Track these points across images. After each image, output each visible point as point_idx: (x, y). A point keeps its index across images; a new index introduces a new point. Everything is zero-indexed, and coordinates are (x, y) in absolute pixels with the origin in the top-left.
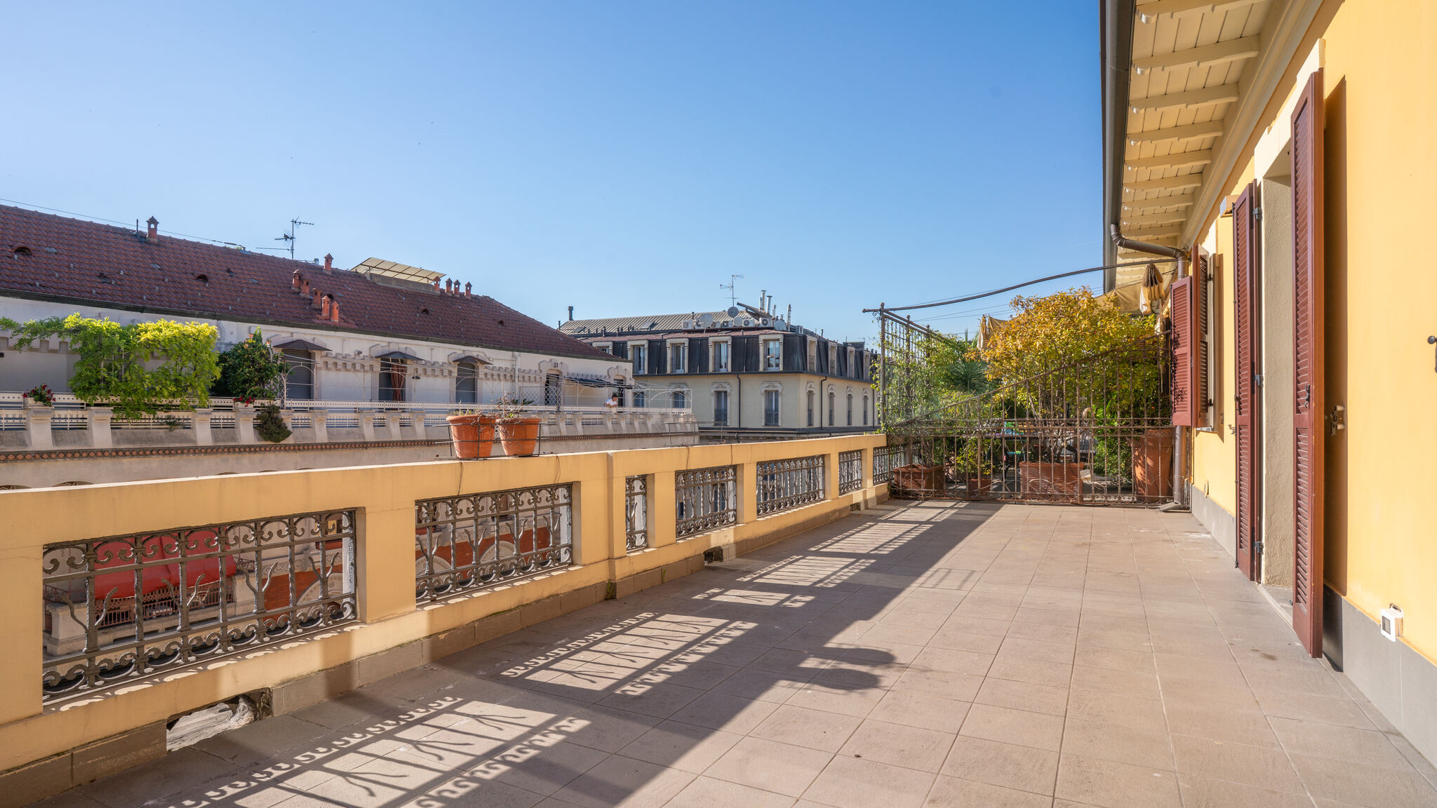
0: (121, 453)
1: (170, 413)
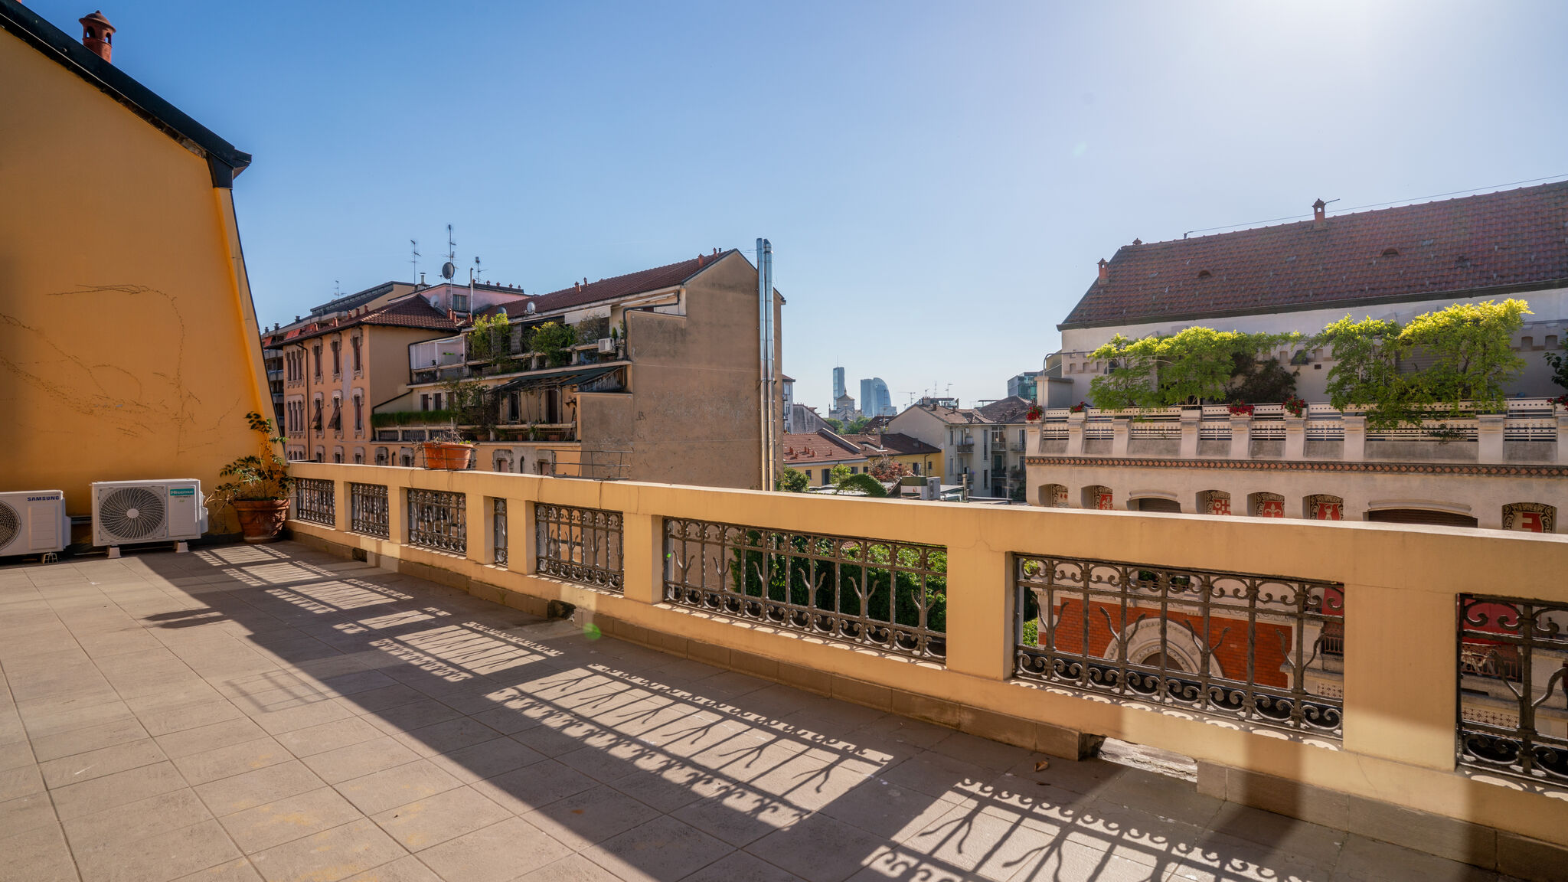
0: (1371, 468)
1: (1442, 422)
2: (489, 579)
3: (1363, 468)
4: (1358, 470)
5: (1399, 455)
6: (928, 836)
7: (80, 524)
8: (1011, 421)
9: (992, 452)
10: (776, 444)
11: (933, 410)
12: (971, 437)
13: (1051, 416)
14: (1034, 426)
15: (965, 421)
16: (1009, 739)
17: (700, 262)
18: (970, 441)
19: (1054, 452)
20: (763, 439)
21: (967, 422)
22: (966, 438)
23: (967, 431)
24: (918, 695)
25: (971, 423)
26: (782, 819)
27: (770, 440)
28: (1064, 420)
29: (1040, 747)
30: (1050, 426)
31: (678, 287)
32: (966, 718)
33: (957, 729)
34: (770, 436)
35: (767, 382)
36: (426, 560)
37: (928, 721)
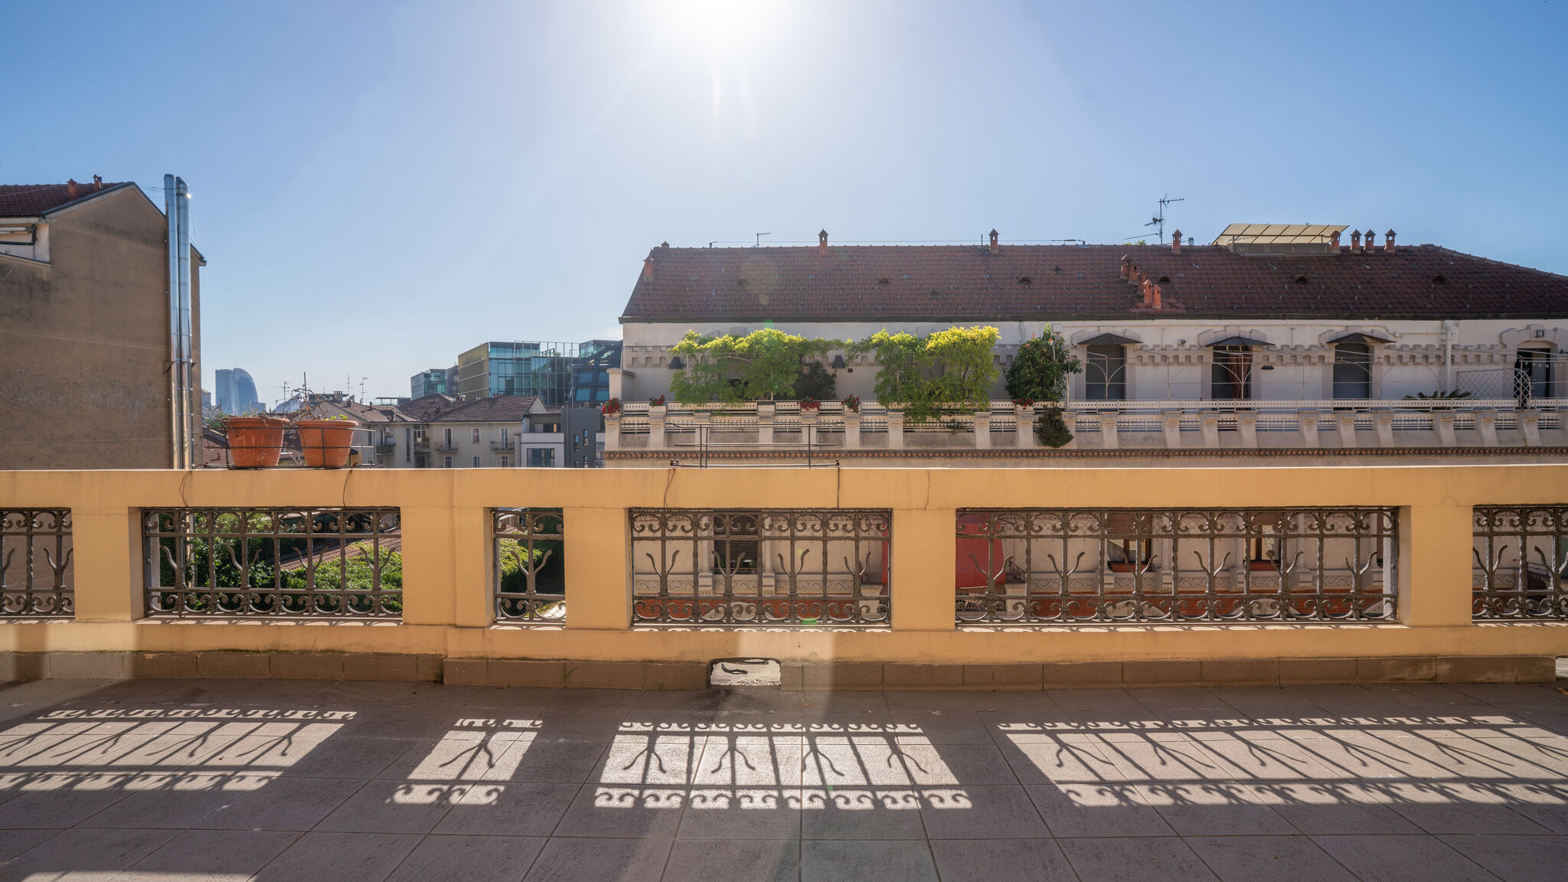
0: (909, 455)
1: (953, 417)
3: (904, 455)
4: (901, 456)
5: (926, 443)
8: (435, 420)
9: (416, 453)
10: (194, 444)
11: (346, 407)
12: (392, 437)
13: (629, 409)
14: (613, 419)
15: (385, 419)
17: (71, 190)
18: (391, 441)
19: (635, 446)
20: (175, 438)
21: (387, 420)
22: (386, 438)
23: (388, 430)
25: (392, 421)
27: (186, 440)
31: (34, 220)
34: (185, 435)
35: (181, 364)
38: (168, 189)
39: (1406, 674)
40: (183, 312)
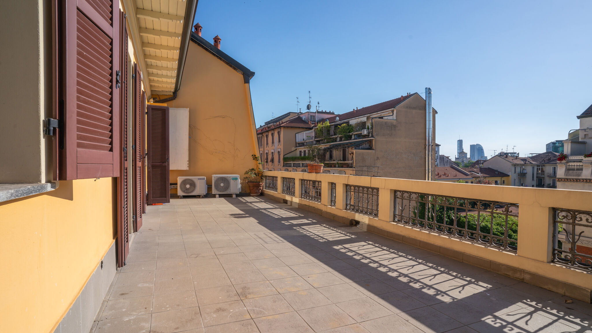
2: (329, 211)
6: (510, 316)
7: (209, 187)
8: (548, 163)
9: (537, 177)
10: (432, 171)
11: (505, 158)
12: (525, 170)
13: (572, 159)
14: (561, 164)
15: (522, 163)
16: (549, 288)
17: (402, 99)
18: (525, 172)
19: (574, 176)
20: (427, 168)
21: (523, 163)
22: (522, 170)
23: (524, 167)
24: (503, 265)
25: (526, 163)
26: (446, 299)
27: (430, 169)
28: (580, 161)
29: (567, 294)
30: (571, 164)
31: (393, 109)
32: (527, 277)
33: (522, 281)
34: (430, 168)
35: (429, 145)
36: (307, 204)
37: (508, 276)
38: (426, 92)
39: (510, 273)
40: (430, 129)
